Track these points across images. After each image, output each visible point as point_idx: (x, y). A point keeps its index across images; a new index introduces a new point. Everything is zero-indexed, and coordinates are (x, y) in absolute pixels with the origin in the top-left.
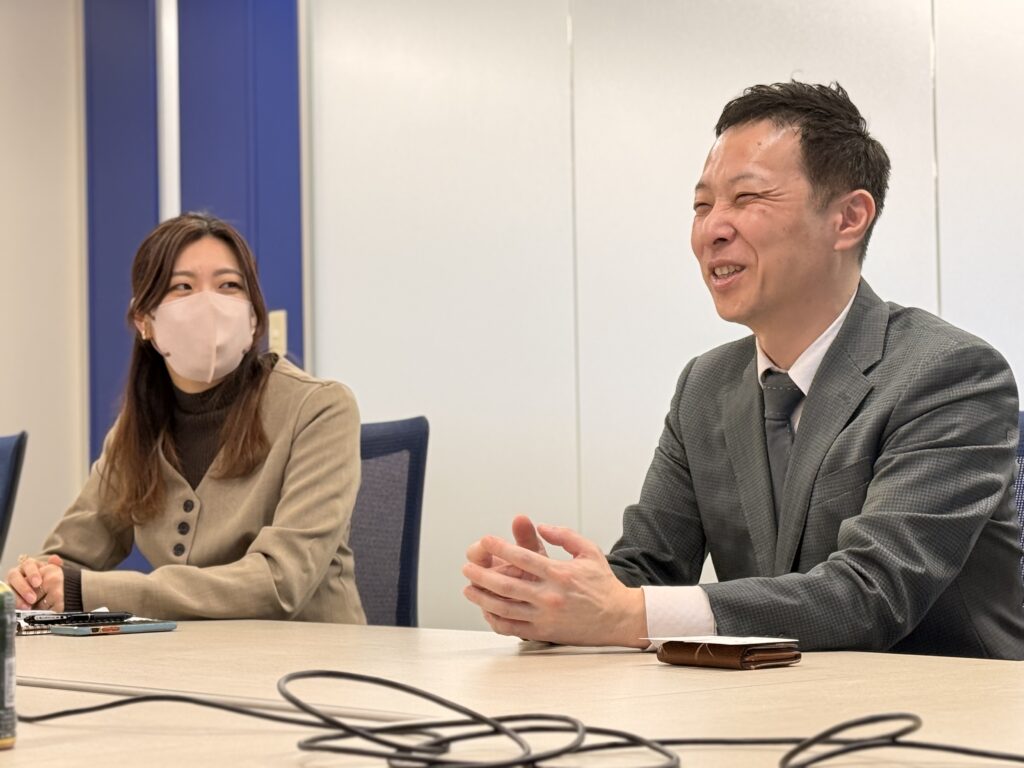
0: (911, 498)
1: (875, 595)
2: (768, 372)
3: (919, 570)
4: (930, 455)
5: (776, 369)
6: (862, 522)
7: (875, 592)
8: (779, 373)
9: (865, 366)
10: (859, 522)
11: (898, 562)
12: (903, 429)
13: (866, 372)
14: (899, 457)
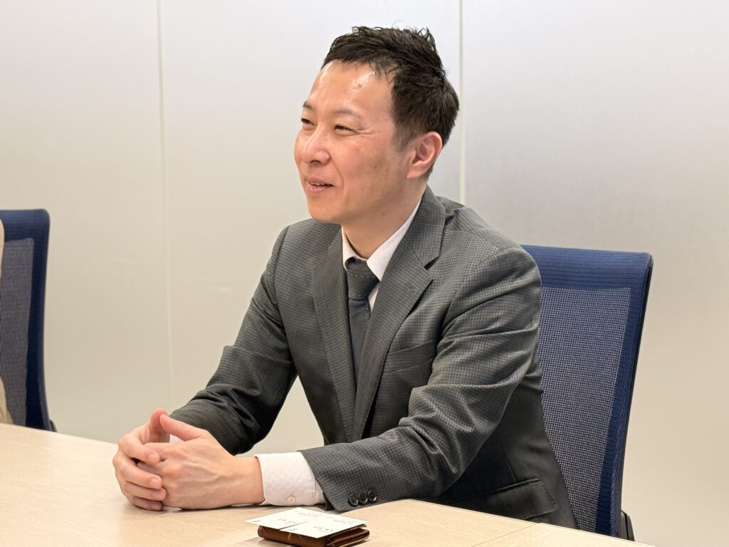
0: (464, 373)
1: (436, 455)
2: (351, 260)
3: (468, 429)
4: (480, 340)
5: (358, 257)
6: (428, 391)
7: (436, 453)
8: (360, 261)
9: (426, 262)
10: (425, 392)
11: (453, 424)
12: (459, 319)
13: (428, 267)
14: (456, 340)
